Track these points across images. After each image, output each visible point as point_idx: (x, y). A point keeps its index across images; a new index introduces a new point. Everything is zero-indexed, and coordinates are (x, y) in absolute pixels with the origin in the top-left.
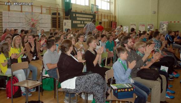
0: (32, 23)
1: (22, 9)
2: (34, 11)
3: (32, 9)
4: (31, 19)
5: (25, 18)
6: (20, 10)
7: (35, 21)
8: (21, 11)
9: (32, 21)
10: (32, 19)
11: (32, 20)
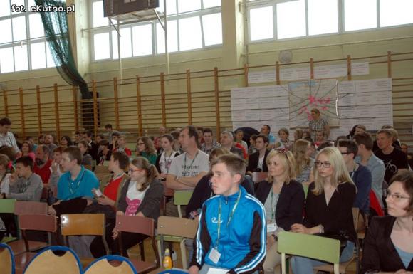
0: (310, 109)
1: (278, 78)
2: (316, 77)
3: (312, 72)
4: (308, 97)
5: (289, 98)
6: (275, 80)
7: (320, 101)
8: (278, 83)
9: (311, 103)
10: (309, 99)
11: (312, 99)
